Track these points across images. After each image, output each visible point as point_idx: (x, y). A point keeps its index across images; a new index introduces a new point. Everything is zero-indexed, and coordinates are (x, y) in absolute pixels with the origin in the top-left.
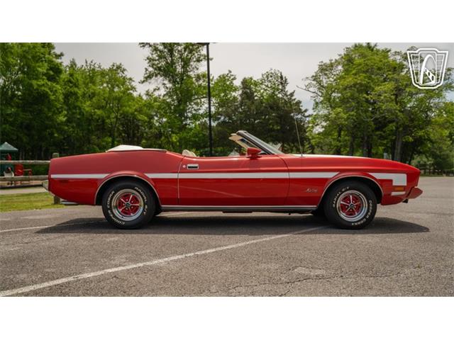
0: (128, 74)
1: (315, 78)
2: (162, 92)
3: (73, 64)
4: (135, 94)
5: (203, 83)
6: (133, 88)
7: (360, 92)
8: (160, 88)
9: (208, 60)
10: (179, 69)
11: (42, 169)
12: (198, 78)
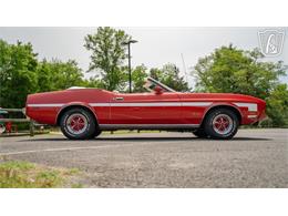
0: (79, 67)
1: (196, 68)
2: (101, 77)
3: (45, 61)
4: (83, 79)
5: (126, 72)
6: (82, 75)
7: (224, 76)
8: (99, 75)
9: (129, 58)
10: (111, 63)
11: (23, 126)
12: (123, 69)
